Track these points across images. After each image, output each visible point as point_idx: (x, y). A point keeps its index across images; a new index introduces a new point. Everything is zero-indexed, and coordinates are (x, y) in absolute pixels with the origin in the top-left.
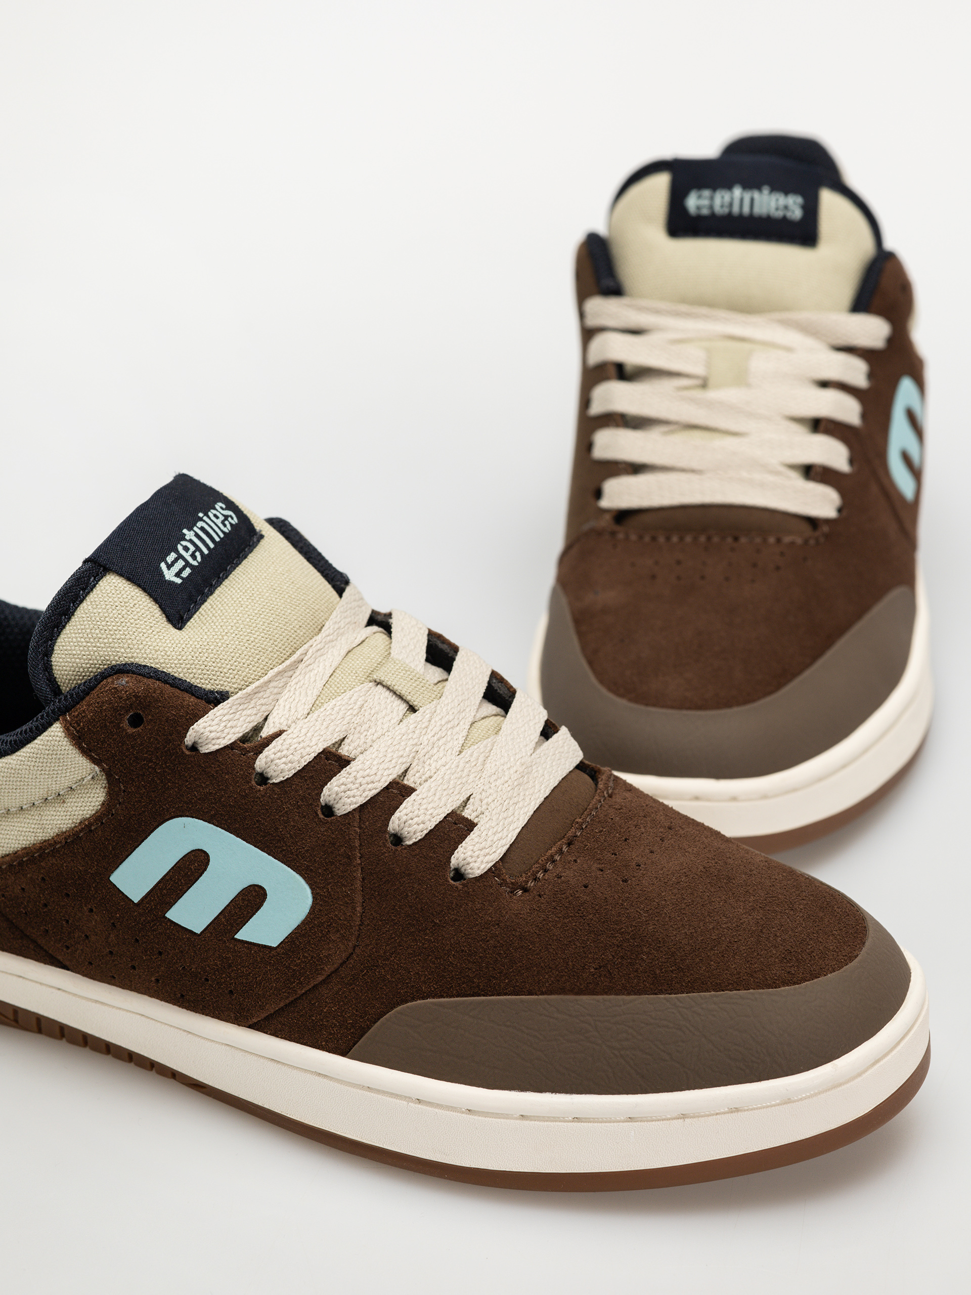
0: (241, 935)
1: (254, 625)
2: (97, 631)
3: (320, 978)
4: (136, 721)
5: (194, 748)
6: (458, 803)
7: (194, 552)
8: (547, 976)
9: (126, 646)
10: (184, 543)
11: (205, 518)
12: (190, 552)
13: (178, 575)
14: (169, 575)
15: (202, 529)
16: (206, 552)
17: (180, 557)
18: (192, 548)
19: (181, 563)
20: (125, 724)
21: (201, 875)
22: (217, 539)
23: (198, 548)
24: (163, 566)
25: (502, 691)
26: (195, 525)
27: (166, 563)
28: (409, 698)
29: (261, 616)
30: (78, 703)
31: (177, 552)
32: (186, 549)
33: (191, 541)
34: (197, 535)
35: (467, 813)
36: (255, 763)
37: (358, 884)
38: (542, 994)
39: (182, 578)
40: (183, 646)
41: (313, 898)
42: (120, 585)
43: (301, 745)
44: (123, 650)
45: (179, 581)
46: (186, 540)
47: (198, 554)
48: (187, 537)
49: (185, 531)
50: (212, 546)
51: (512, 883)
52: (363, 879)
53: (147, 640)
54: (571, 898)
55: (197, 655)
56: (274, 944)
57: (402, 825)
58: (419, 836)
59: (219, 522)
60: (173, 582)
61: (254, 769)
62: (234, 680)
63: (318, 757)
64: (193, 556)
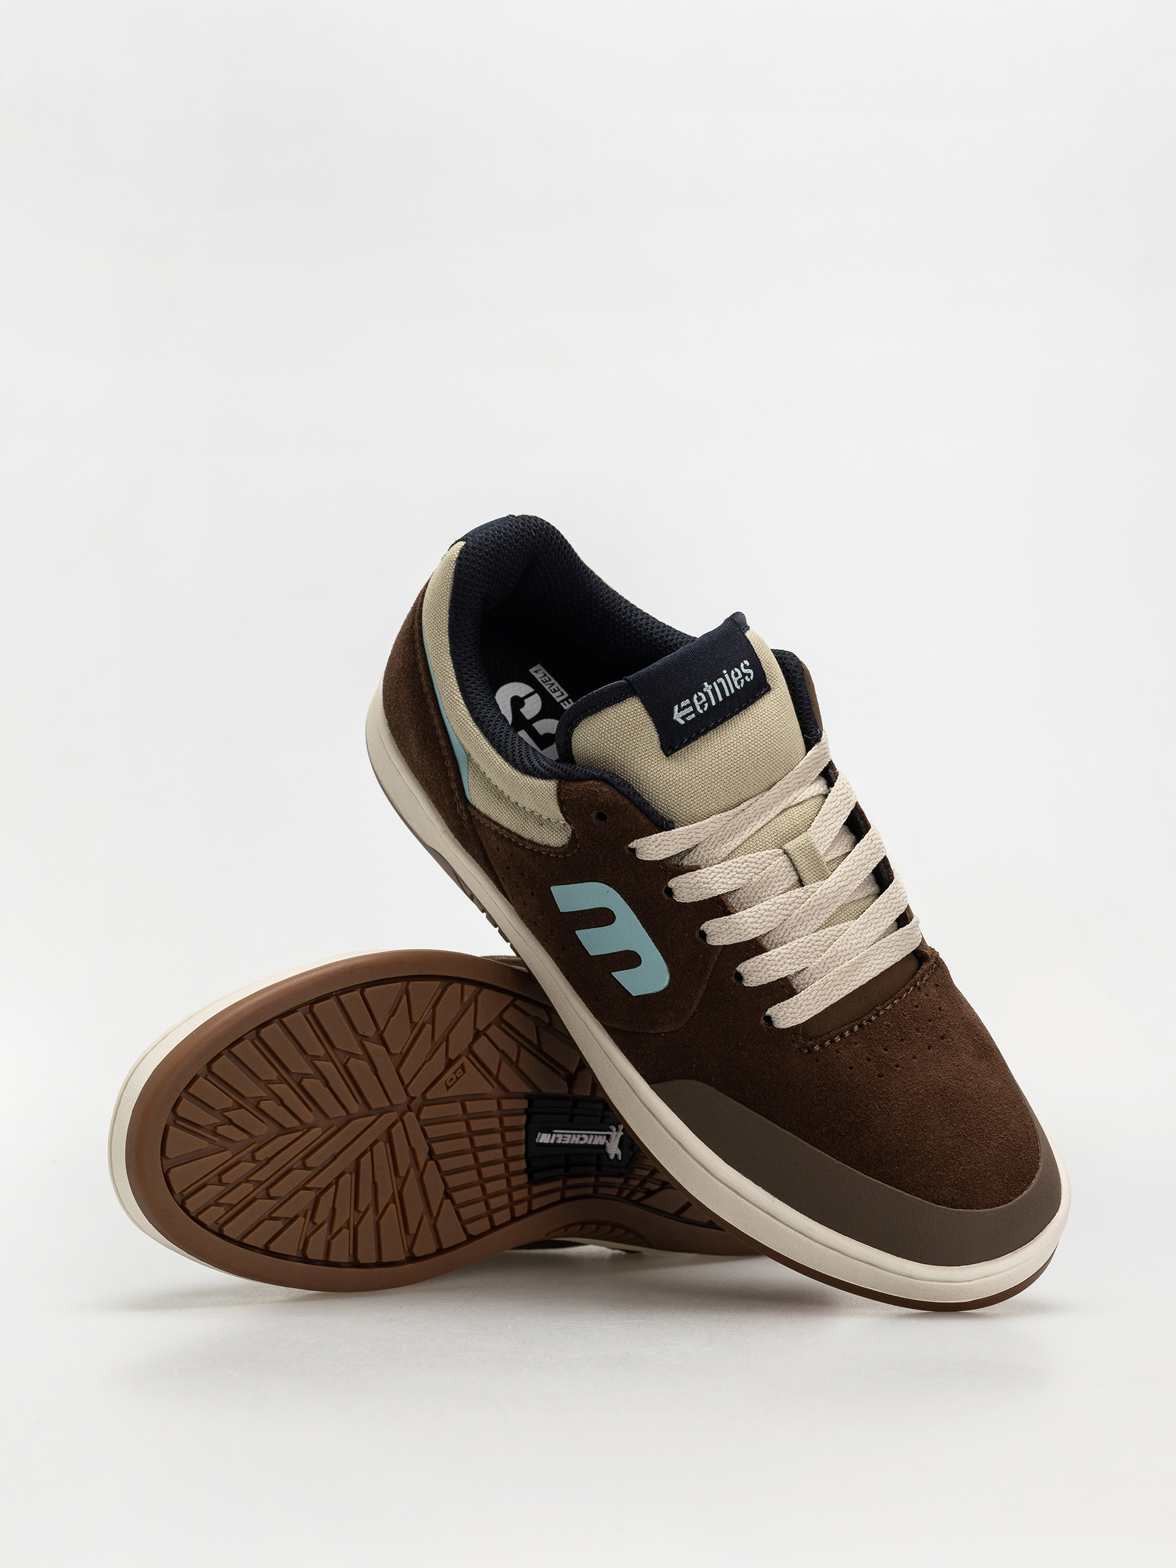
0: (618, 975)
1: (719, 777)
2: (609, 735)
3: (653, 1032)
4: (601, 817)
5: (633, 850)
6: (792, 972)
7: (704, 703)
8: (793, 1118)
9: (623, 756)
10: (700, 694)
11: (727, 676)
12: (701, 702)
13: (683, 718)
14: (677, 716)
15: (720, 685)
16: (714, 703)
17: (692, 704)
18: (704, 699)
19: (691, 709)
20: (593, 815)
21: (606, 925)
22: (728, 694)
23: (708, 700)
24: (676, 708)
25: (885, 876)
26: (716, 680)
27: (679, 707)
28: (801, 874)
29: (728, 771)
30: (572, 781)
31: (691, 700)
32: (699, 699)
33: (706, 694)
34: (713, 690)
35: (795, 982)
36: (669, 881)
37: (701, 992)
38: (784, 1128)
39: (685, 720)
40: (661, 774)
41: (669, 984)
42: (639, 710)
43: (705, 885)
44: (619, 758)
45: (682, 722)
46: (703, 692)
47: (706, 705)
48: (705, 690)
49: (706, 684)
50: (721, 699)
51: (802, 1044)
52: (706, 991)
53: (639, 759)
54: (836, 1073)
55: (667, 785)
56: (634, 995)
57: (745, 972)
58: (754, 985)
59: (735, 680)
60: (678, 722)
61: (667, 884)
62: (684, 813)
63: (712, 900)
64: (702, 706)
